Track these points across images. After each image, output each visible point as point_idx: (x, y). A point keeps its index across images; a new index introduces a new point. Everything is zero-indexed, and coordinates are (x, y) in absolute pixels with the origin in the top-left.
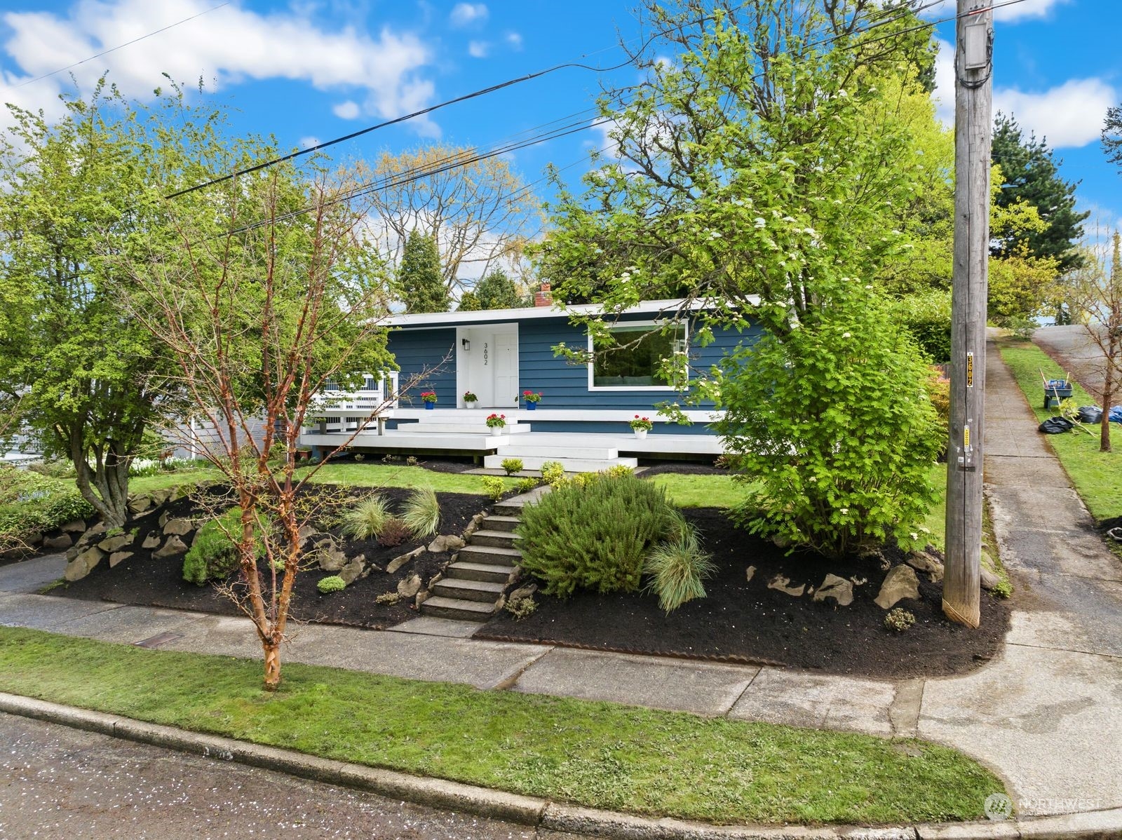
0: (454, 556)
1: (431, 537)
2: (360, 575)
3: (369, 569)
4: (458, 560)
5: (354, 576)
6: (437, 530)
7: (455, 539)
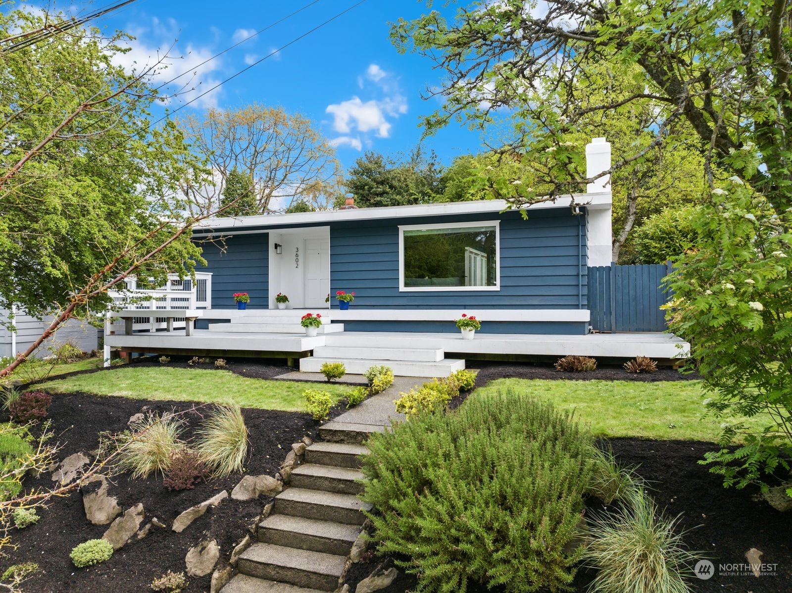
0: (267, 507)
1: (235, 477)
2: (136, 535)
3: (148, 526)
4: (273, 512)
5: (126, 536)
6: (245, 466)
7: (268, 481)
